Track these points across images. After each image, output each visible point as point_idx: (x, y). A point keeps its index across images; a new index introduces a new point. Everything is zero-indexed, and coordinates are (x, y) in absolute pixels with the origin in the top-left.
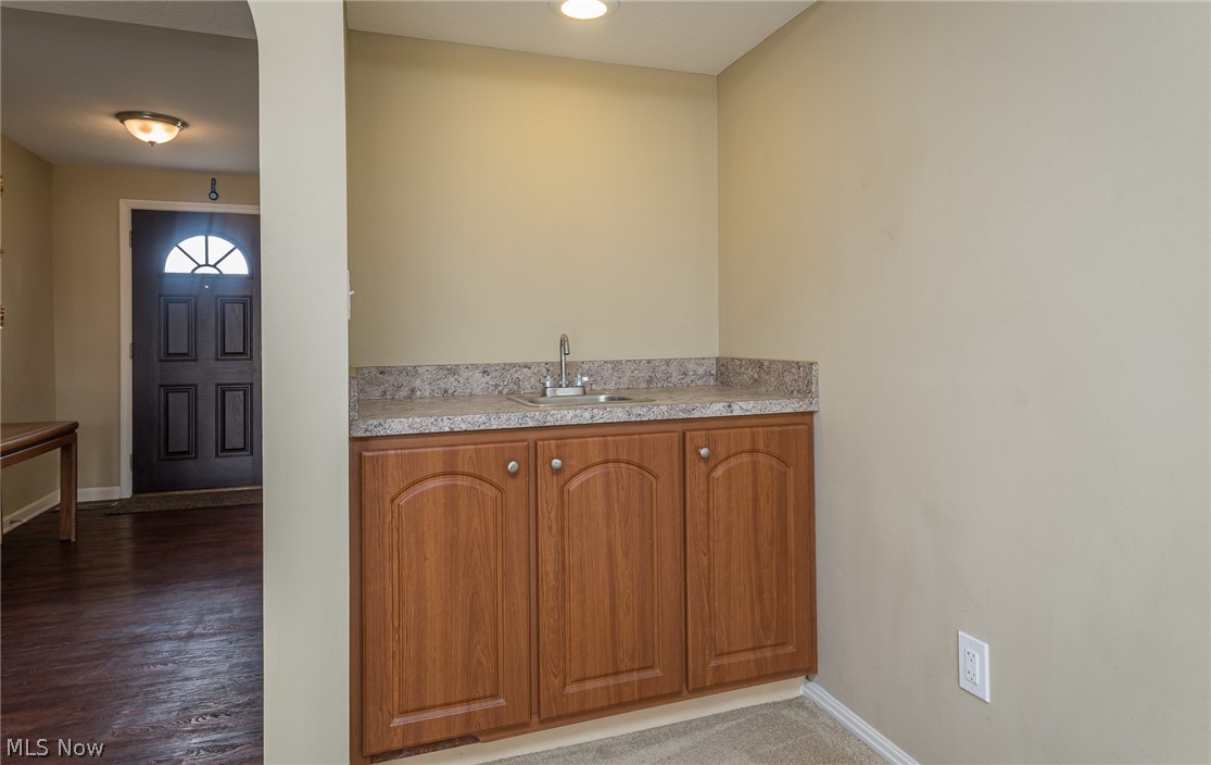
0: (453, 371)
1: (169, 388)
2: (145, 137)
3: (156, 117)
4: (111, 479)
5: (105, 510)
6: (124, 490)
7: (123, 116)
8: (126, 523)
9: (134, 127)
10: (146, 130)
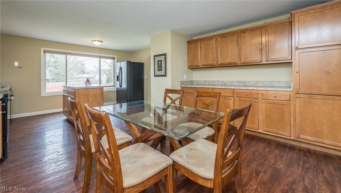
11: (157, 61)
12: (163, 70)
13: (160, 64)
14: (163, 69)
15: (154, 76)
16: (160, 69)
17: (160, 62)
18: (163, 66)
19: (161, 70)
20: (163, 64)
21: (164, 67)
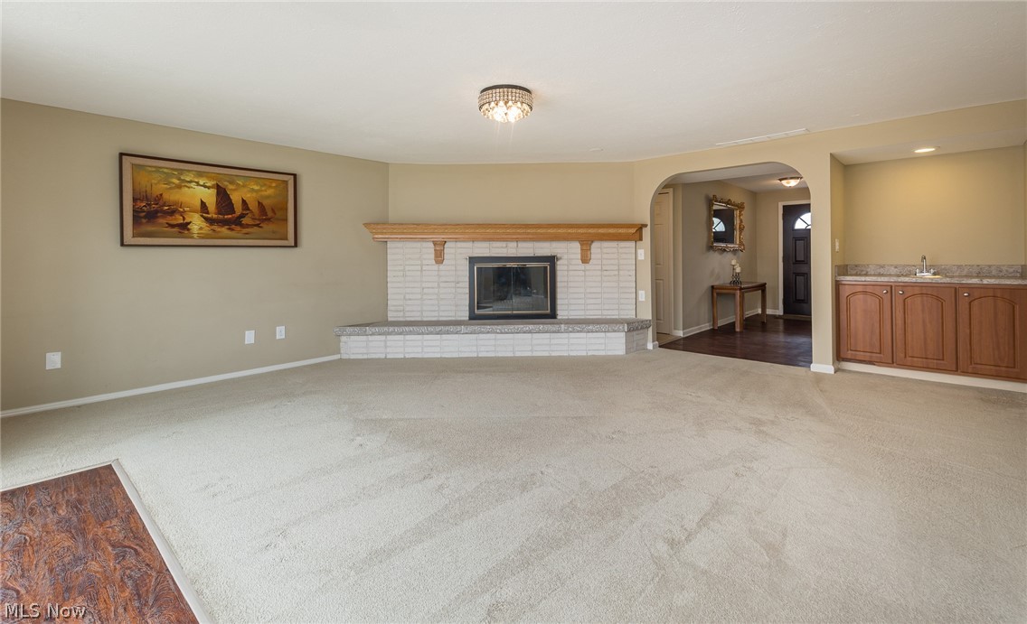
0: (882, 267)
1: (797, 274)
2: (788, 185)
3: (792, 178)
4: (776, 307)
5: (775, 317)
6: (780, 312)
7: (781, 180)
8: (781, 321)
9: (784, 182)
10: (788, 183)
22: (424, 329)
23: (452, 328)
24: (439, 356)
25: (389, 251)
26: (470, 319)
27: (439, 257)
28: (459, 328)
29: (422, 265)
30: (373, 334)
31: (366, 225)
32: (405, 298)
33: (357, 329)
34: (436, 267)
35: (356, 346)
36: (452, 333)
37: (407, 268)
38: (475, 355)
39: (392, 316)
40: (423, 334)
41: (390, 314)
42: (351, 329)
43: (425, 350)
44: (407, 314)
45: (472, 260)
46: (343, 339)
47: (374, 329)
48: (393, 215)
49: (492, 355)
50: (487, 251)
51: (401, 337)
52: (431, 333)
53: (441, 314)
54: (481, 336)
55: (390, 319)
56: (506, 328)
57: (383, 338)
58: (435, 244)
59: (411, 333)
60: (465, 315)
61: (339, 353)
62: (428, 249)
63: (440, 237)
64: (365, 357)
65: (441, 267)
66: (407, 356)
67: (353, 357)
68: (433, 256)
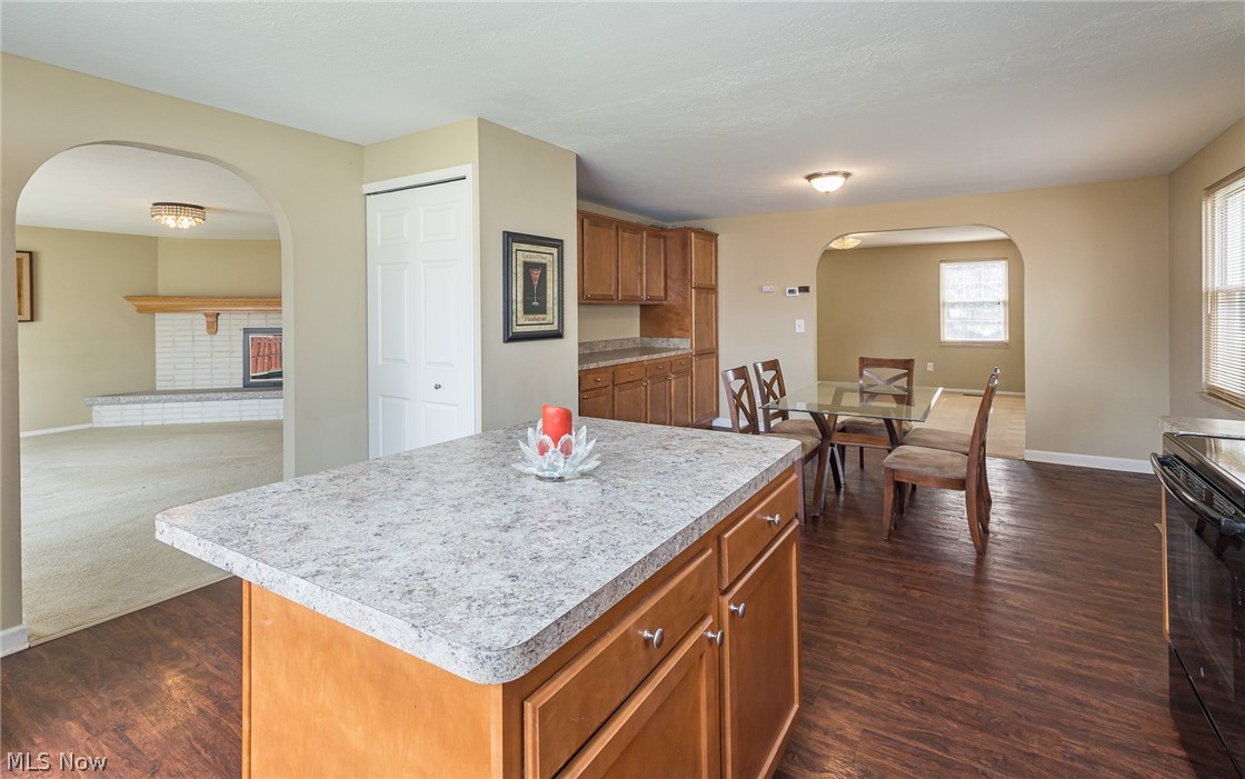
11: (520, 263)
12: (549, 311)
13: (536, 283)
14: (549, 305)
15: (505, 342)
16: (536, 303)
17: (536, 274)
18: (549, 292)
19: (542, 310)
20: (549, 285)
21: (556, 296)
22: (181, 397)
23: (212, 395)
24: (199, 421)
25: (157, 323)
26: (245, 386)
27: (213, 327)
28: (219, 395)
29: (193, 337)
30: (127, 403)
31: (128, 298)
32: (175, 369)
33: (109, 399)
34: (209, 338)
35: (109, 415)
36: (213, 400)
37: (177, 339)
38: (237, 419)
39: (160, 386)
40: (181, 401)
41: (158, 384)
42: (104, 399)
43: (185, 416)
44: (177, 383)
45: (247, 331)
46: (95, 408)
47: (127, 398)
48: (162, 289)
49: (256, 419)
50: (264, 321)
51: (160, 405)
52: (190, 400)
53: (215, 382)
54: (245, 402)
55: (158, 389)
56: (268, 394)
57: (139, 406)
58: (207, 315)
59: (168, 401)
60: (239, 383)
61: (90, 421)
62: (200, 321)
63: (212, 310)
64: (120, 425)
65: (215, 337)
66: (166, 423)
67: (105, 425)
68: (205, 327)
